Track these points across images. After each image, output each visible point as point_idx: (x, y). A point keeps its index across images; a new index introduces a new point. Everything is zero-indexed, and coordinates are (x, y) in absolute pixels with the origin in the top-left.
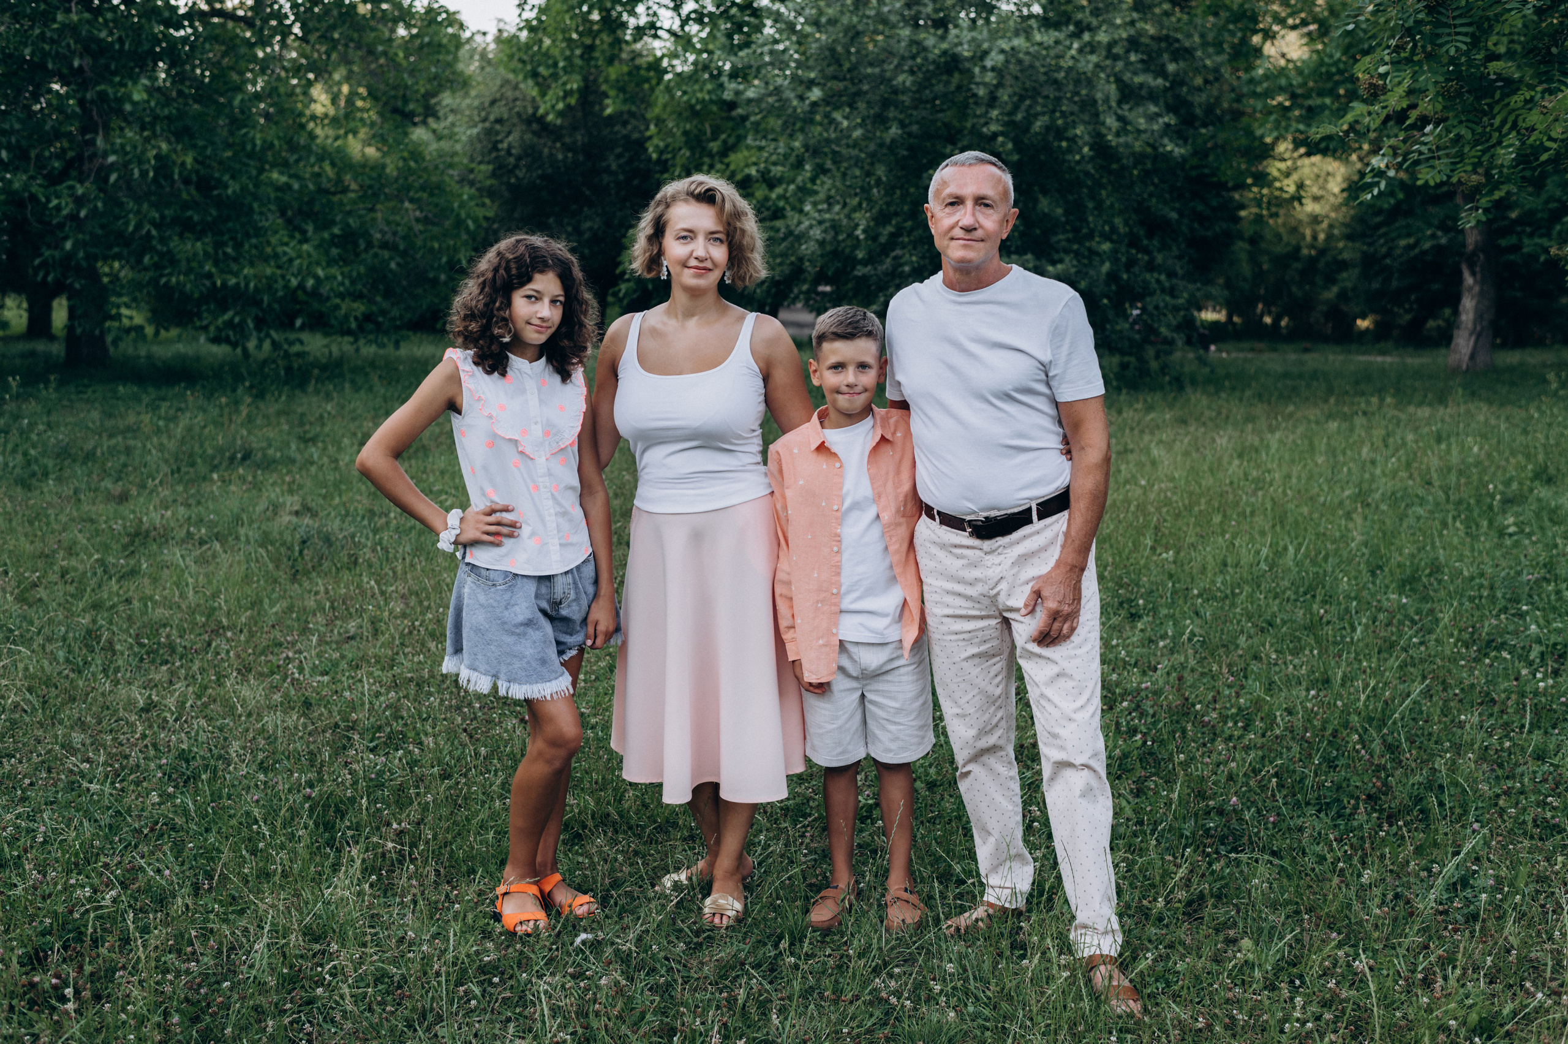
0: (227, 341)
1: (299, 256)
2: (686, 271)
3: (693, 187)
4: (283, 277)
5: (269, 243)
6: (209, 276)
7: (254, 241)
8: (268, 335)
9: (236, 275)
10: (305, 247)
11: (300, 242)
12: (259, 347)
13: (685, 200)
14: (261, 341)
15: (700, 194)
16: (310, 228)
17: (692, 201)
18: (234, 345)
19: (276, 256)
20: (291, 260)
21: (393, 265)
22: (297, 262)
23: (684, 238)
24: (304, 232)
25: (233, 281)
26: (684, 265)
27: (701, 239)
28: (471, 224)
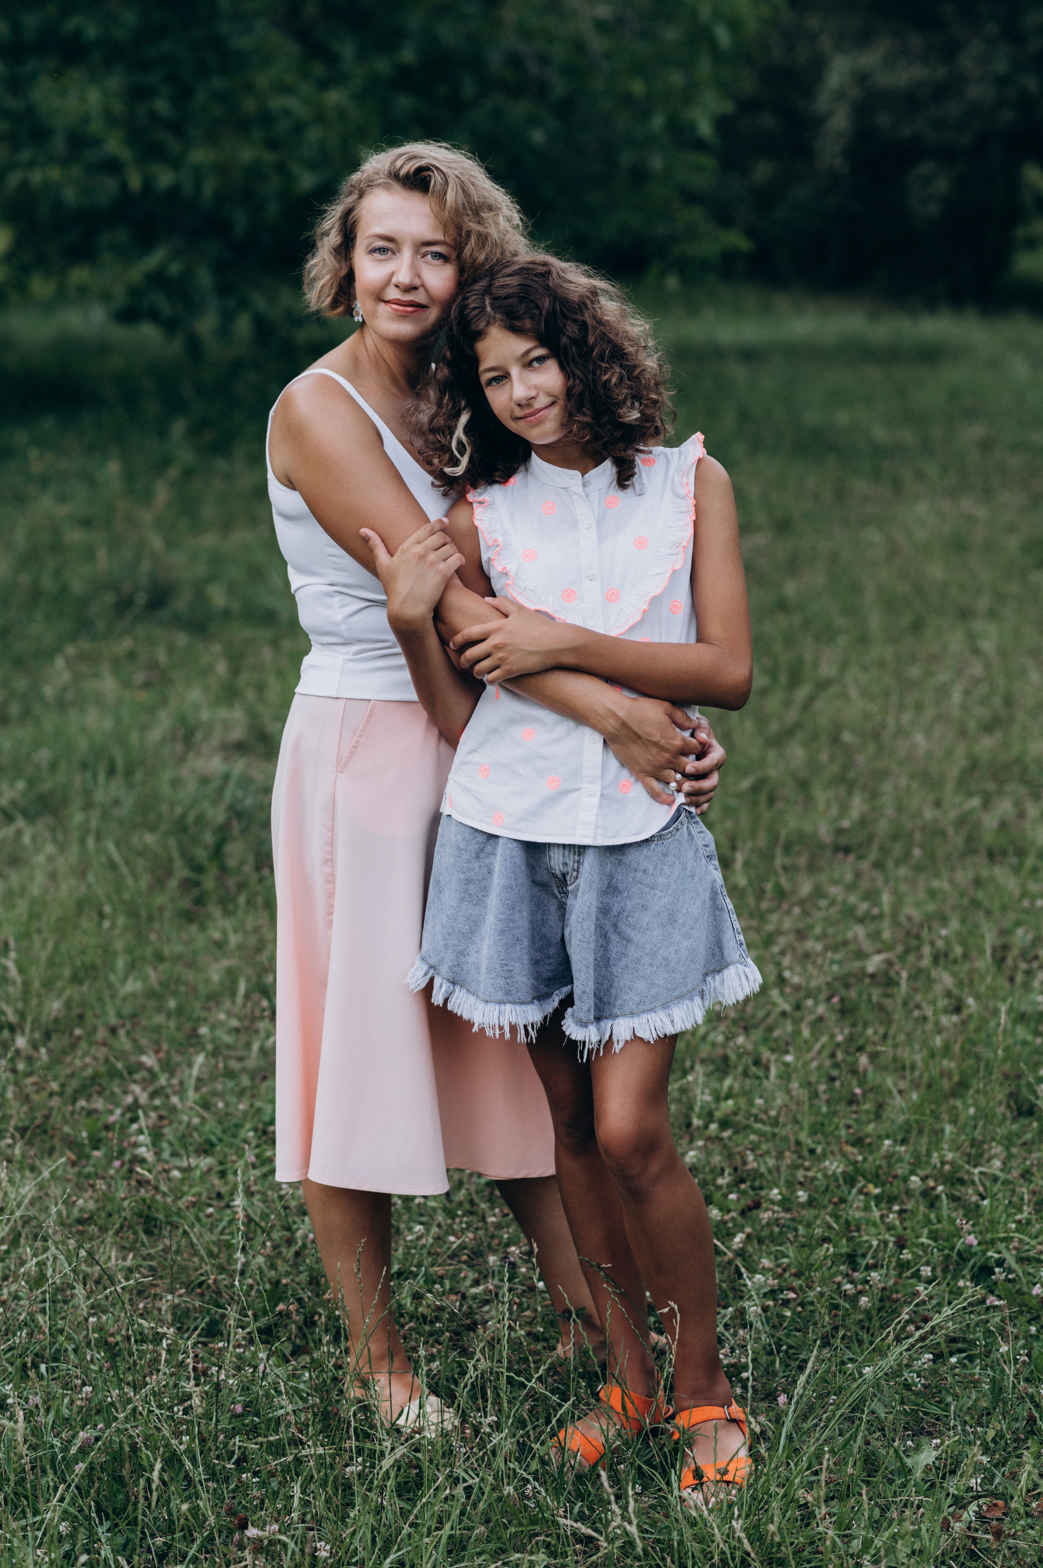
0: (154, 316)
1: (320, 118)
2: (383, 308)
3: (399, 163)
4: (280, 167)
5: (250, 88)
6: (113, 166)
7: (217, 83)
8: (244, 304)
9: (175, 163)
10: (334, 97)
11: (324, 85)
12: (224, 330)
13: (387, 187)
14: (227, 318)
15: (407, 175)
16: (347, 50)
17: (397, 187)
18: (170, 326)
19: (266, 119)
20: (299, 128)
21: (538, 137)
22: (313, 135)
23: (382, 250)
24: (331, 59)
25: (165, 178)
26: (379, 297)
27: (407, 254)
28: (723, 35)
